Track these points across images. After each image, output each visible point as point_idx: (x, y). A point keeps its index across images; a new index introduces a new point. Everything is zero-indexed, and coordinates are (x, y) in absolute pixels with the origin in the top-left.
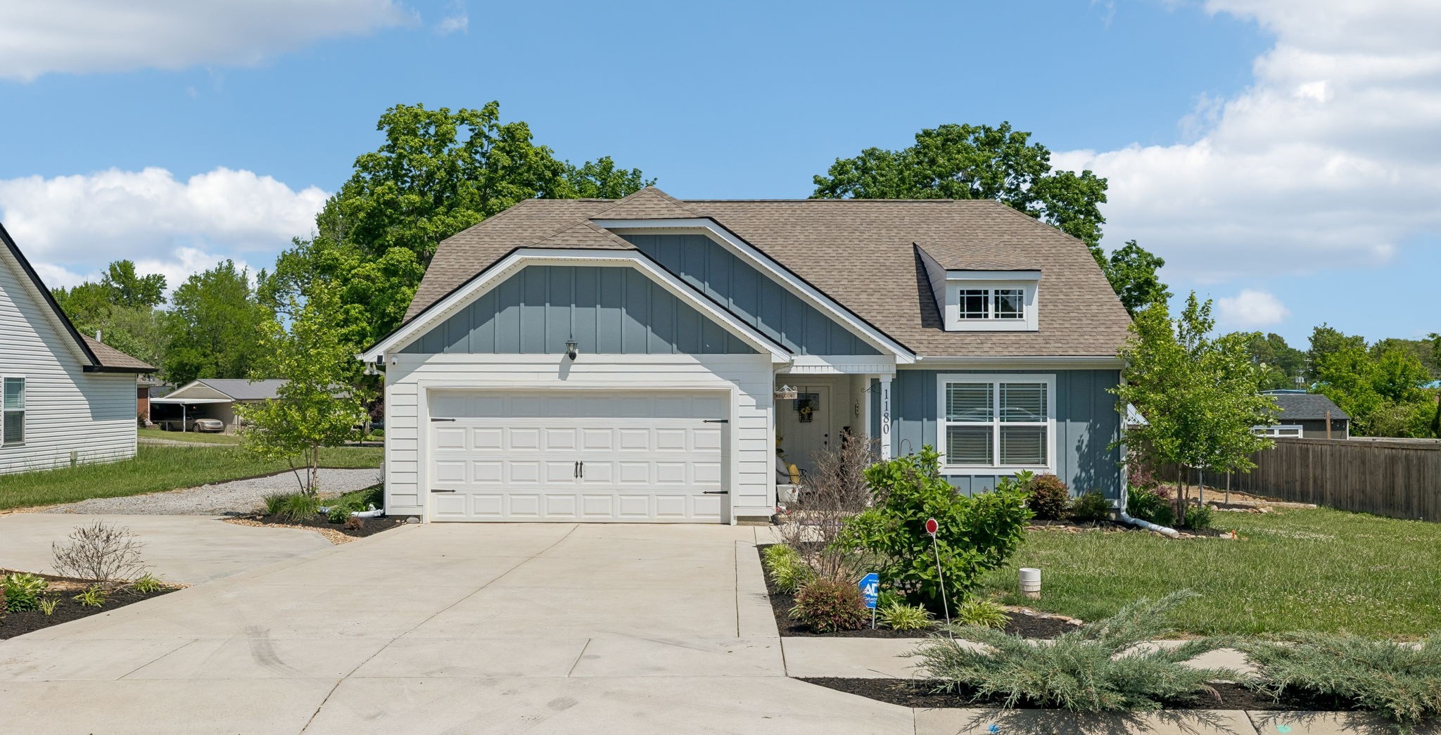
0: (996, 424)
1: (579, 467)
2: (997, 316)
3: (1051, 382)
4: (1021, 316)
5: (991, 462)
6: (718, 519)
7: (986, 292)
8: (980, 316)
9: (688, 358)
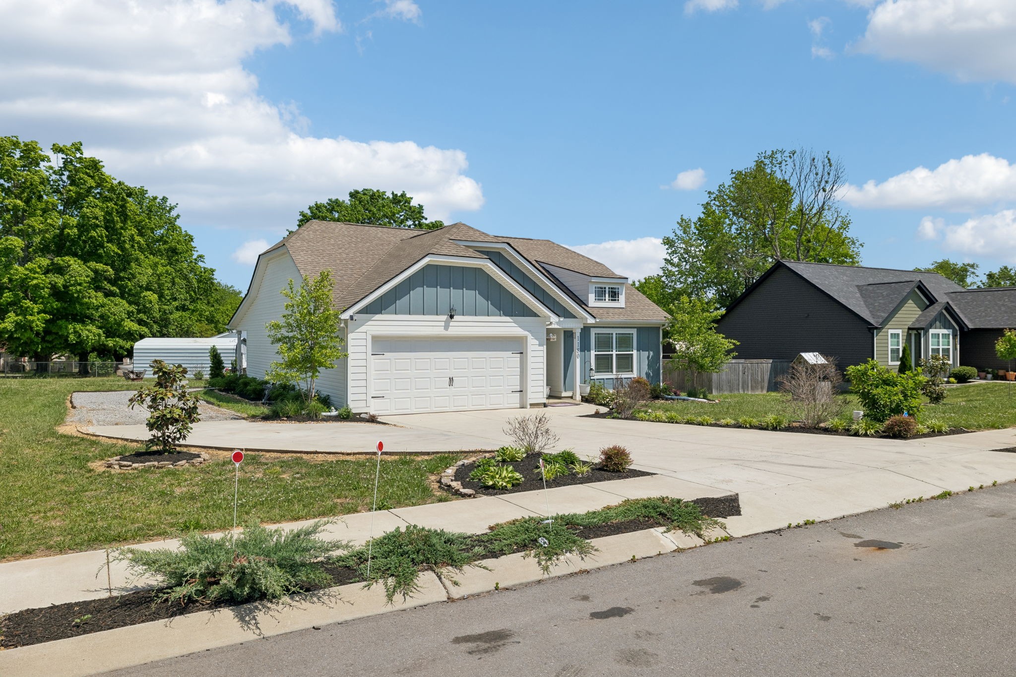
0: (614, 353)
1: (451, 380)
2: (609, 300)
3: (634, 332)
4: (618, 300)
5: (612, 372)
6: (518, 406)
7: (605, 288)
8: (602, 300)
9: (508, 319)
